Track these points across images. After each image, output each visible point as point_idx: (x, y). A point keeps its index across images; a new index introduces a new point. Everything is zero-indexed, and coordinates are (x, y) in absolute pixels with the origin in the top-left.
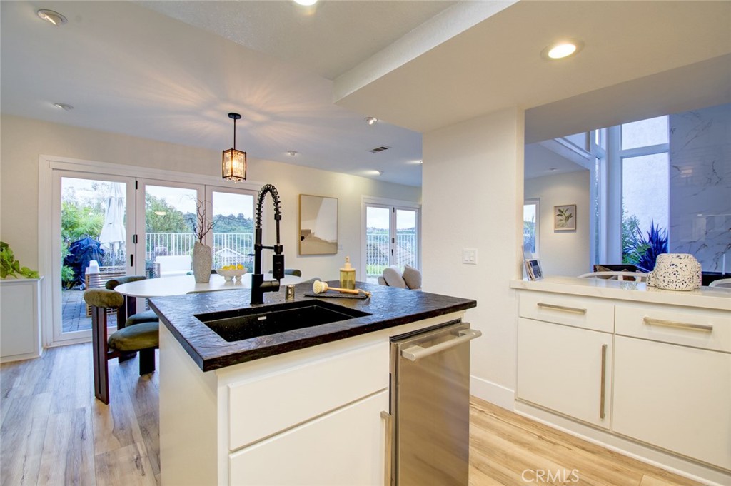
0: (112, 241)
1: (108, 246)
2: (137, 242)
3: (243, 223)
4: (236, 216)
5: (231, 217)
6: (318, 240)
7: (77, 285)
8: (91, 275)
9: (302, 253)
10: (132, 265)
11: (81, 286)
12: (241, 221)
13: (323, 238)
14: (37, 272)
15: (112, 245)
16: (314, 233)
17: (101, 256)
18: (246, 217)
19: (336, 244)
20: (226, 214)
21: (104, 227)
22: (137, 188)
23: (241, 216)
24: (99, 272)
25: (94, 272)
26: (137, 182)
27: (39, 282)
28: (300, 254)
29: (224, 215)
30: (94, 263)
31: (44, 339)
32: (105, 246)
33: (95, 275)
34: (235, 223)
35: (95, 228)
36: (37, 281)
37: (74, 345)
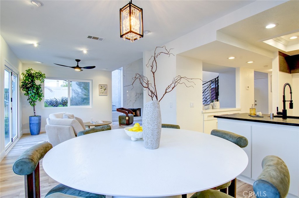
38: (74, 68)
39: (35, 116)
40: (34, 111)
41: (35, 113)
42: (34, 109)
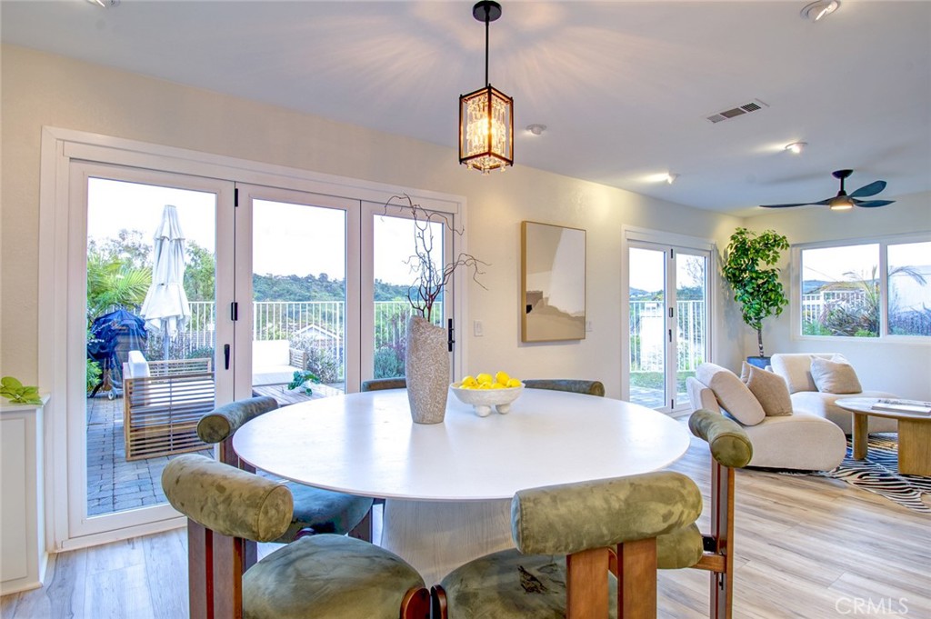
0: (165, 315)
1: (157, 324)
2: (236, 319)
3: (326, 287)
4: (317, 277)
5: (310, 278)
6: (554, 311)
7: (104, 389)
8: (136, 380)
9: (528, 339)
10: (227, 367)
11: (110, 392)
12: (325, 284)
13: (562, 307)
14: (37, 388)
15: (165, 322)
16: (547, 299)
17: (141, 341)
18: (331, 279)
19: (582, 320)
20: (302, 274)
21: (151, 292)
22: (236, 204)
23: (324, 277)
24: (149, 375)
25: (140, 375)
26: (236, 191)
27: (39, 412)
28: (524, 340)
29: (300, 277)
30: (136, 356)
31: (50, 534)
32: (153, 324)
33: (143, 380)
34: (314, 287)
35: (131, 292)
36: (34, 411)
37: (113, 544)
38: (828, 202)
39: (762, 356)
40: (760, 343)
41: (761, 348)
42: (760, 338)
